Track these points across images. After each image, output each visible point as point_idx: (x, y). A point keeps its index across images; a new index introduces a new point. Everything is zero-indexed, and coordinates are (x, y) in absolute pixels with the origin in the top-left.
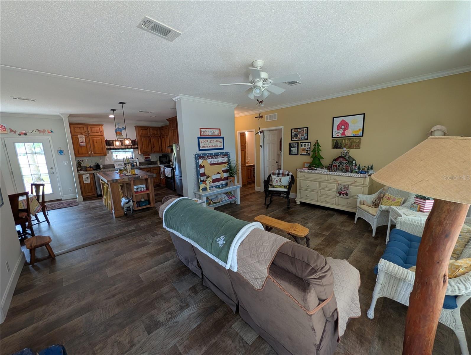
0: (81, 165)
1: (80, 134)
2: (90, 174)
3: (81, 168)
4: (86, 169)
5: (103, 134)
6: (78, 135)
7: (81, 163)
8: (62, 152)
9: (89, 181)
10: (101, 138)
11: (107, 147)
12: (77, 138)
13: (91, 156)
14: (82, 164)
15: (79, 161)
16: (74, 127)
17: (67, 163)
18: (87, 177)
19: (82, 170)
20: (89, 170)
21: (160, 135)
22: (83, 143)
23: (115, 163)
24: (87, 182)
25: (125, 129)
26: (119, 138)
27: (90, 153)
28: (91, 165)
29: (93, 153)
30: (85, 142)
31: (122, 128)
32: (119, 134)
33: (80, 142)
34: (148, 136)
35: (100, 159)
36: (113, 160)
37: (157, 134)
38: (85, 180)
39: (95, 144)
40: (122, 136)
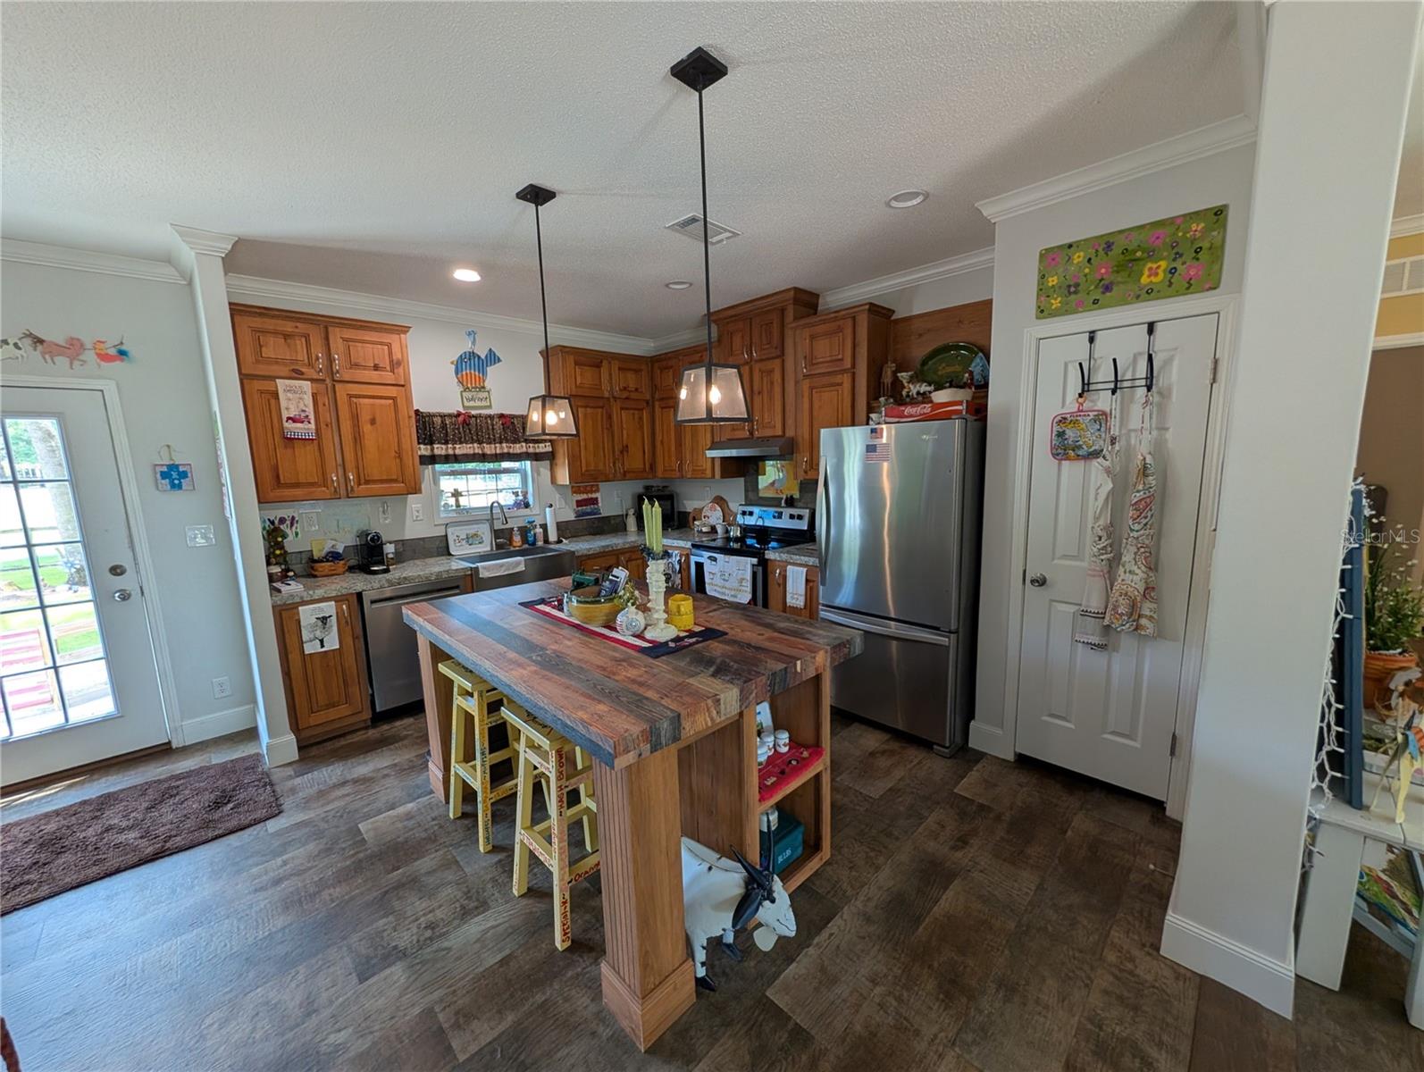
0: (282, 548)
1: (285, 371)
2: (338, 599)
3: (286, 562)
4: (311, 567)
5: (407, 379)
6: (273, 378)
7: (284, 536)
8: (184, 475)
9: (332, 643)
10: (394, 399)
11: (422, 446)
12: (267, 392)
13: (343, 492)
14: (291, 537)
15: (272, 523)
16: (255, 330)
17: (205, 537)
18: (324, 620)
19: (291, 574)
20: (326, 572)
21: (648, 397)
22: (302, 422)
23: (450, 531)
24: (322, 646)
25: (499, 360)
26: (472, 404)
27: (335, 478)
28: (334, 542)
29: (351, 477)
30: (313, 421)
31: (486, 357)
32: (471, 384)
33: (285, 419)
34: (603, 398)
35: (381, 509)
36: (442, 515)
37: (636, 390)
38: (312, 636)
39: (367, 428)
40: (485, 395)
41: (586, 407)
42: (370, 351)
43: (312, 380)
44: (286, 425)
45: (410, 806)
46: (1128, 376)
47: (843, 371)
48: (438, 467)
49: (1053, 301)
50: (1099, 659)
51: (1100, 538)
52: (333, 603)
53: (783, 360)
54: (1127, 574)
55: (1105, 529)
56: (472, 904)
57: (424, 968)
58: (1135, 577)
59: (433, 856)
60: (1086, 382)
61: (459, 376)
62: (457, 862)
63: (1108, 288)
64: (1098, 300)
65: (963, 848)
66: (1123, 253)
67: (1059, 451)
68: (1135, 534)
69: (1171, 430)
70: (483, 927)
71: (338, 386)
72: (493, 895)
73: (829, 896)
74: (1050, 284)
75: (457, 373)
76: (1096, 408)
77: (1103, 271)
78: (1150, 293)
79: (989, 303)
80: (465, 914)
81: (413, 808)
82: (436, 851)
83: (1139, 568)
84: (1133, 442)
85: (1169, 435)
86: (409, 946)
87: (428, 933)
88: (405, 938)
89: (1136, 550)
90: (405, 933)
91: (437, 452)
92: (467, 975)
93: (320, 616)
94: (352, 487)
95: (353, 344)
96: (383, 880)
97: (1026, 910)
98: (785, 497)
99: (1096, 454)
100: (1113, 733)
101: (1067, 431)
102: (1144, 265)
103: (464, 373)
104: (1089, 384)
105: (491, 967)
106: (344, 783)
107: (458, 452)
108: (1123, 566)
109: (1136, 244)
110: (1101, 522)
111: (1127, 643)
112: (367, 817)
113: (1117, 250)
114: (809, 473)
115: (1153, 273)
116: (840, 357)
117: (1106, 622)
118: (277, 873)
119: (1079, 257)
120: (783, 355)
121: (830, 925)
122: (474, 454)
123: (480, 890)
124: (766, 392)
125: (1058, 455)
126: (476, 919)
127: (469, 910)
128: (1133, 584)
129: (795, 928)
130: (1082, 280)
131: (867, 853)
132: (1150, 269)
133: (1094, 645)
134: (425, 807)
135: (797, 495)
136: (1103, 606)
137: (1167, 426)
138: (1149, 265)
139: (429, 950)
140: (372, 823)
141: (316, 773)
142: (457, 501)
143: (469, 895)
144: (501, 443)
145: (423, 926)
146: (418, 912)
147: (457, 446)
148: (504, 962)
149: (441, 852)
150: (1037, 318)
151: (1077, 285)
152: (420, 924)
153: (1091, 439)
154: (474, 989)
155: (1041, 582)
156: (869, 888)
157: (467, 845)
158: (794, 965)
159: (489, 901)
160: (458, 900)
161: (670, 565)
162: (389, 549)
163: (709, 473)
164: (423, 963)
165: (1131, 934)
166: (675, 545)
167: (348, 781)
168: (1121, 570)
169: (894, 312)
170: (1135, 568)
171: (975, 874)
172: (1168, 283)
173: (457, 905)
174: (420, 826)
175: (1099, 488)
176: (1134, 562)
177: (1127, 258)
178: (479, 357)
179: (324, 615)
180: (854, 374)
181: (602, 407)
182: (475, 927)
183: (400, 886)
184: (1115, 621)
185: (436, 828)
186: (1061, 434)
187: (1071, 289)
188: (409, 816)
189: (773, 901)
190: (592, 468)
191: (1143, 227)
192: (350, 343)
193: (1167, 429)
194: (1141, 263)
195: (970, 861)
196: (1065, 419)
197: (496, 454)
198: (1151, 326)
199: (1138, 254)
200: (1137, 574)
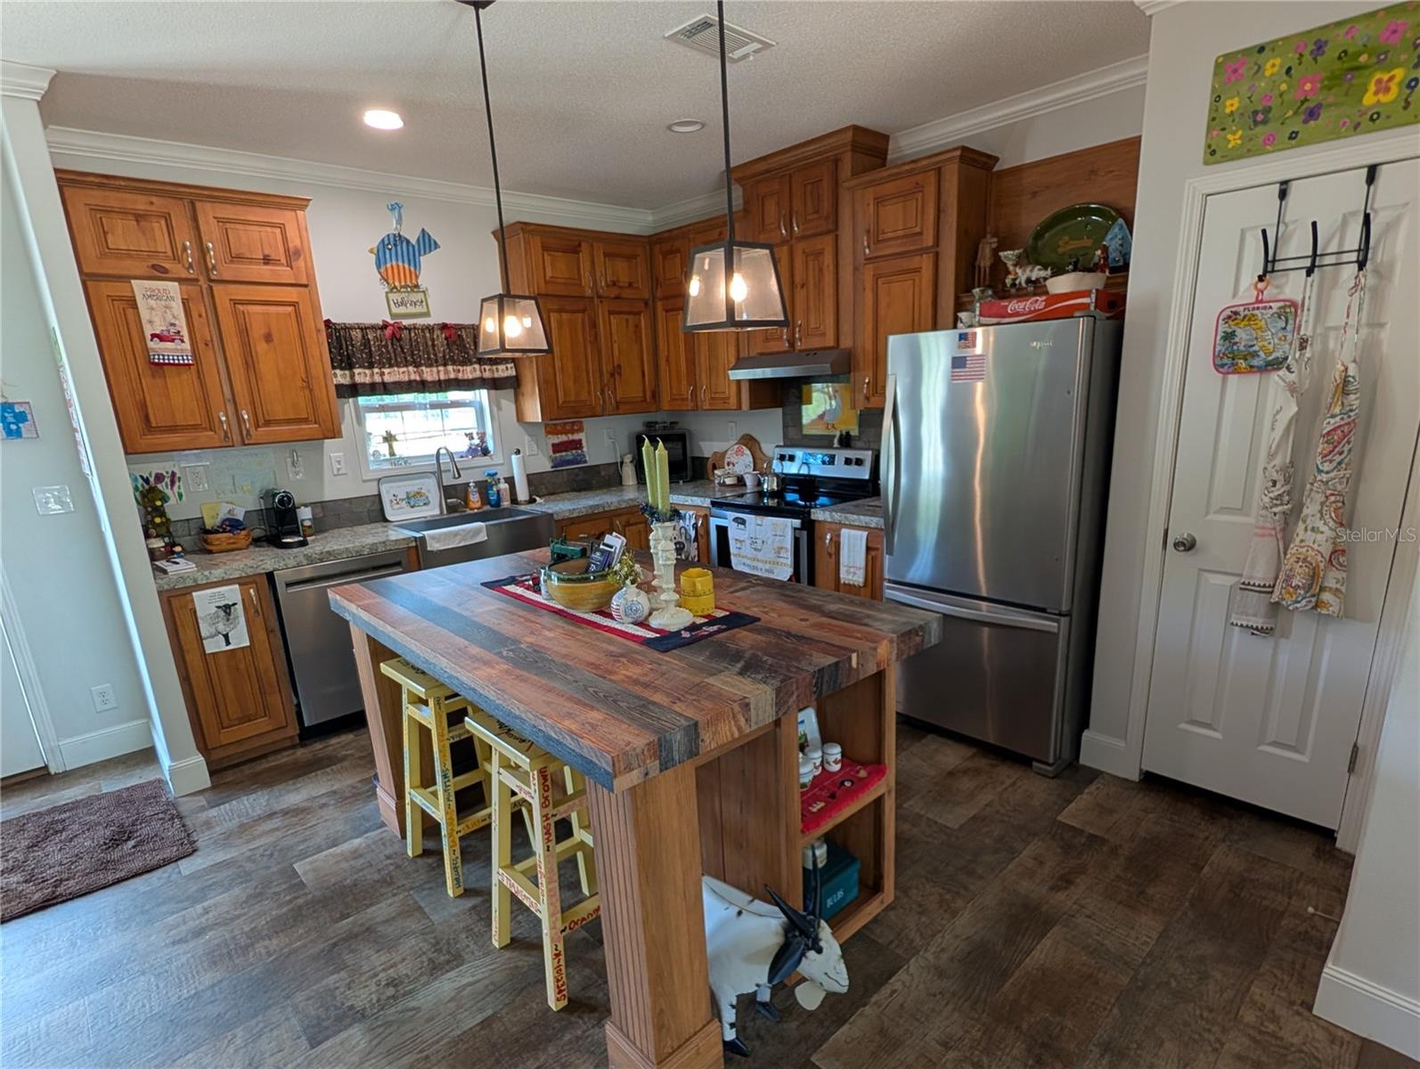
0: (162, 514)
1: (141, 268)
2: (243, 582)
3: (169, 534)
4: (204, 540)
5: (310, 275)
6: (126, 278)
7: (164, 499)
8: (21, 417)
9: (240, 639)
10: (294, 304)
11: (338, 372)
12: (121, 299)
13: (236, 438)
14: (173, 501)
15: (147, 481)
16: (94, 209)
17: (59, 501)
18: (227, 609)
19: (178, 549)
20: (224, 546)
21: (647, 295)
22: (173, 341)
23: (384, 488)
24: (228, 643)
26: (402, 310)
27: (224, 419)
28: (231, 506)
29: (246, 417)
30: (186, 339)
33: (148, 337)
34: (584, 297)
35: (289, 460)
36: (372, 467)
37: (630, 285)
38: (213, 631)
39: (261, 347)
40: (420, 296)
41: (560, 311)
42: (256, 239)
43: (180, 280)
44: (151, 344)
45: (357, 842)
46: (1333, 248)
47: (921, 251)
48: (362, 400)
49: (1230, 137)
51: (1274, 483)
52: (237, 586)
53: (837, 237)
54: (1309, 532)
55: (1283, 470)
56: (442, 958)
57: (388, 1032)
58: (1319, 537)
59: (389, 902)
60: (1270, 258)
62: (420, 907)
63: (1312, 114)
64: (1297, 133)
65: (1066, 888)
66: (1340, 58)
67: (1225, 361)
68: (1324, 477)
69: (1388, 326)
70: (456, 985)
71: (217, 287)
72: (468, 946)
73: (892, 946)
74: (1228, 111)
76: (1282, 297)
77: (1308, 87)
78: (1376, 120)
79: (1135, 143)
80: (435, 969)
81: (361, 844)
82: (395, 895)
83: (1326, 523)
84: (1331, 345)
86: (367, 1006)
87: (391, 991)
88: (363, 996)
89: (1323, 499)
90: (362, 991)
91: (359, 379)
92: (442, 1038)
93: (221, 604)
94: (248, 431)
95: (233, 226)
96: (330, 931)
97: (1144, 963)
98: (838, 434)
99: (1276, 364)
100: (1273, 744)
101: (1239, 332)
102: (1369, 76)
104: (1274, 261)
105: (471, 1029)
106: (271, 815)
107: (388, 379)
108: (1304, 521)
109: (1360, 43)
110: (1278, 461)
111: (1302, 627)
112: (303, 856)
113: (1331, 53)
114: (872, 398)
115: (1382, 88)
116: (917, 230)
117: (1275, 598)
118: (197, 922)
119: (1273, 65)
120: (837, 229)
121: (891, 981)
122: (410, 382)
123: (452, 942)
124: (812, 284)
125: (1223, 366)
126: (449, 975)
127: (440, 964)
128: (1315, 547)
129: (847, 983)
130: (1274, 103)
131: (941, 895)
132: (1378, 81)
133: (1257, 629)
134: (374, 843)
135: (855, 431)
136: (1272, 575)
138: (1378, 76)
139: (393, 1010)
140: (311, 863)
141: (234, 802)
142: (391, 447)
143: (438, 947)
144: (445, 365)
145: (383, 983)
146: (375, 967)
147: (386, 371)
148: (486, 1023)
149: (401, 897)
150: (1206, 163)
151: (1267, 110)
152: (380, 981)
153: (1271, 341)
154: (450, 1054)
155: (1188, 546)
156: (943, 937)
157: (431, 888)
158: (845, 1028)
159: (463, 954)
160: (424, 953)
161: (683, 530)
162: (305, 514)
163: (734, 402)
164: (388, 1024)
165: (1276, 991)
166: (689, 503)
167: (275, 813)
168: (1301, 526)
169: (996, 159)
170: (1320, 524)
171: (1080, 920)
172: (1403, 103)
173: (424, 958)
174: (371, 865)
175: (1278, 412)
176: (1319, 515)
177: (1346, 65)
179: (227, 602)
181: (583, 311)
182: (447, 984)
183: (351, 937)
184: (1287, 596)
185: (392, 868)
186: (1229, 337)
187: (1258, 116)
188: (356, 854)
189: (820, 951)
190: (573, 398)
191: (1373, 14)
192: (228, 225)
194: (1367, 72)
195: (1075, 903)
196: (1236, 313)
197: (439, 381)
198: (1372, 173)
199: (1363, 58)
200: (1322, 533)
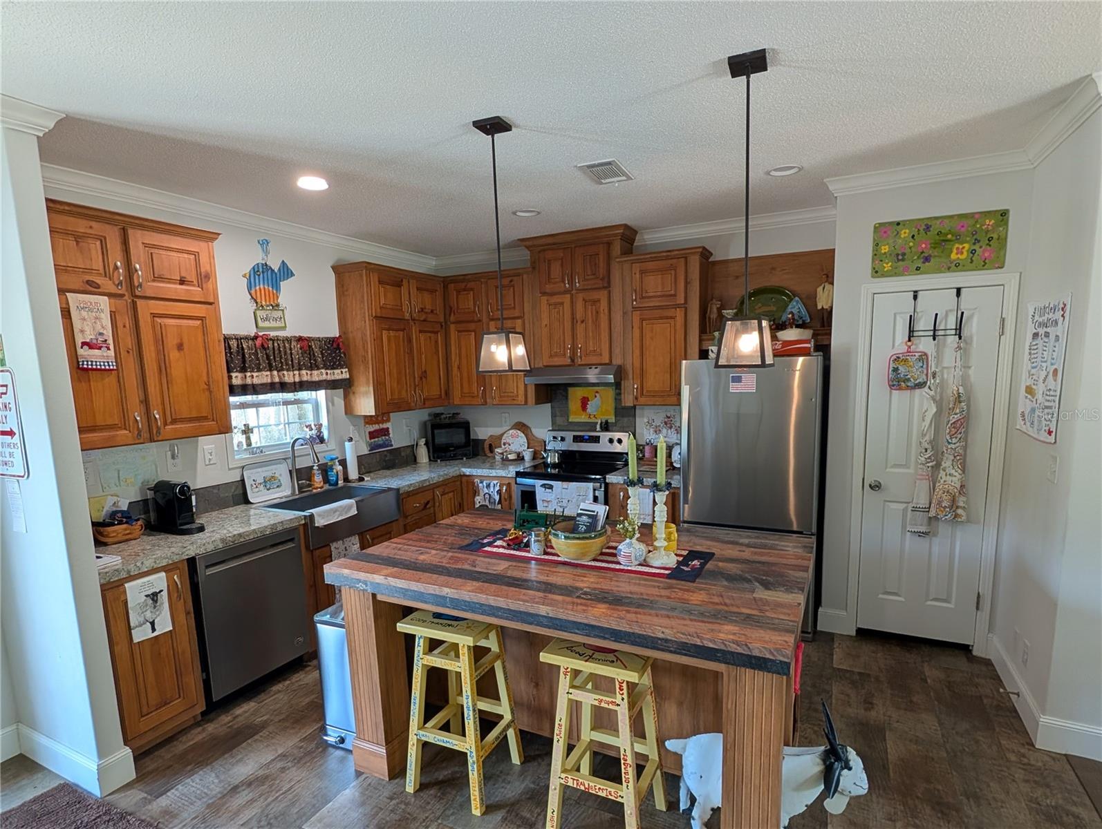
1: (77, 282)
2: (168, 569)
5: (215, 294)
10: (201, 319)
21: (442, 320)
22: (100, 348)
23: (246, 474)
25: (292, 275)
26: (266, 324)
28: (115, 499)
30: (112, 347)
31: (279, 269)
32: (266, 302)
33: (79, 344)
34: (404, 320)
36: (237, 457)
37: (432, 311)
39: (174, 355)
40: (279, 314)
41: (390, 329)
42: (175, 261)
43: (110, 295)
44: (81, 352)
46: (942, 327)
47: (676, 306)
49: (885, 265)
50: (923, 543)
51: (926, 450)
52: (163, 574)
53: (609, 292)
54: (948, 477)
55: (931, 442)
58: (954, 478)
60: (912, 329)
61: (253, 291)
63: (927, 259)
64: (920, 268)
66: (938, 234)
67: (895, 383)
68: (953, 446)
69: (973, 368)
71: (139, 302)
74: (883, 251)
75: (249, 289)
76: (918, 350)
77: (924, 246)
78: (957, 266)
83: (956, 471)
84: (945, 376)
85: (971, 372)
89: (953, 458)
94: (158, 429)
95: (156, 251)
98: (599, 422)
99: (920, 385)
100: (936, 599)
101: (900, 368)
102: (953, 245)
103: (258, 288)
104: (913, 331)
107: (256, 381)
108: (945, 471)
109: (948, 229)
110: (927, 438)
111: (943, 529)
113: (934, 231)
114: (640, 399)
115: (960, 252)
116: (673, 292)
117: (932, 514)
119: (905, 233)
120: (610, 287)
122: (273, 384)
124: (590, 321)
125: (893, 385)
128: (953, 484)
130: (908, 251)
132: (958, 248)
133: (923, 533)
135: (612, 419)
136: (928, 502)
137: (970, 365)
138: (957, 245)
142: (248, 439)
144: (300, 369)
147: (255, 374)
150: (872, 277)
151: (904, 254)
153: (916, 374)
155: (876, 487)
163: (521, 398)
166: (494, 474)
168: (942, 473)
169: (712, 255)
170: (953, 472)
172: (970, 261)
175: (926, 411)
176: (952, 467)
177: (942, 238)
178: (273, 271)
180: (686, 309)
181: (403, 330)
184: (940, 513)
186: (896, 370)
187: (900, 257)
189: (850, 769)
190: (396, 397)
191: (952, 217)
192: (153, 250)
193: (970, 367)
194: (952, 243)
196: (898, 358)
198: (959, 291)
199: (949, 236)
200: (955, 476)
